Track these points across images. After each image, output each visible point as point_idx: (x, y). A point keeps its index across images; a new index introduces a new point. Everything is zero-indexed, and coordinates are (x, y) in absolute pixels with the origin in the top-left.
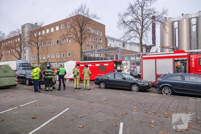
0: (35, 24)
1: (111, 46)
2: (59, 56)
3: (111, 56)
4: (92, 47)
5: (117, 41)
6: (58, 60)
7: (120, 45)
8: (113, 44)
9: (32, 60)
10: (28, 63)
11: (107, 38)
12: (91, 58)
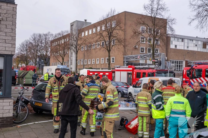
0: (84, 21)
1: (178, 48)
2: (103, 60)
3: (178, 62)
4: (142, 50)
5: (190, 40)
6: (102, 66)
7: (196, 45)
8: (181, 46)
9: (78, 64)
10: (67, 68)
11: (170, 37)
12: (139, 64)
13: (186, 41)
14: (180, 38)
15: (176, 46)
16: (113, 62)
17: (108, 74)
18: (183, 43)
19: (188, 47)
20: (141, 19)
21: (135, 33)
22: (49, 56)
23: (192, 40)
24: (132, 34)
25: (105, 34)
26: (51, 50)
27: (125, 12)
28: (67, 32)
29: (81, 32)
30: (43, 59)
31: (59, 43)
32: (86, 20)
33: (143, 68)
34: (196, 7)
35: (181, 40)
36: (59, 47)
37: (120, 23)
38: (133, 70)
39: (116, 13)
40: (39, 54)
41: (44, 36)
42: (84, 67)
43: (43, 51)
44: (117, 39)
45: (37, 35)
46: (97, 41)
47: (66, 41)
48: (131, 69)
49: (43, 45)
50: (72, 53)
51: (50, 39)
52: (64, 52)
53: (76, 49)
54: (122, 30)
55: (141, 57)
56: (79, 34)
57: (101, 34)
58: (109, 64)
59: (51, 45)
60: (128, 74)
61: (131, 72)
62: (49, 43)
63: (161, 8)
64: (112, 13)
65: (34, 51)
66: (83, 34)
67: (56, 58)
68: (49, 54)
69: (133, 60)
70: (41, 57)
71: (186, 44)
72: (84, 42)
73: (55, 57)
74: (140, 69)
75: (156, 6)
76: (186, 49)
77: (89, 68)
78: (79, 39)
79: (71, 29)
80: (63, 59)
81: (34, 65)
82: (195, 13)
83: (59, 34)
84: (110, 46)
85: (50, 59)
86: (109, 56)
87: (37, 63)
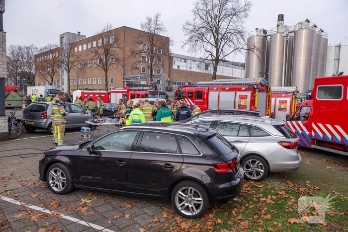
0: (77, 33)
1: (181, 68)
2: (101, 80)
3: (180, 83)
4: (144, 70)
5: (193, 61)
6: (100, 86)
7: (199, 67)
8: (184, 66)
9: (71, 84)
10: (58, 89)
11: (172, 57)
12: (140, 86)
13: (189, 61)
14: (183, 59)
15: (179, 67)
16: (112, 82)
17: (104, 95)
18: (186, 64)
19: (190, 68)
20: (138, 38)
21: (133, 53)
22: (34, 74)
23: (195, 61)
24: (130, 53)
25: (101, 51)
26: (36, 67)
27: (124, 27)
28: (56, 46)
29: (74, 47)
30: (25, 78)
31: (47, 58)
32: (79, 32)
33: (139, 90)
34: (188, 31)
35: (184, 61)
36: (46, 64)
37: (117, 41)
38: (128, 92)
39: (113, 28)
40: (20, 70)
41: (25, 49)
42: (78, 87)
43: (25, 67)
44: (115, 58)
45: (15, 48)
46: (92, 59)
47: (55, 56)
48: (126, 90)
49: (25, 61)
50: (63, 72)
51: (34, 54)
52: (53, 69)
53: (68, 67)
54: (120, 48)
55: (141, 77)
56: (70, 50)
57: (96, 52)
58: (106, 85)
59: (36, 61)
60: (124, 95)
61: (126, 94)
62: (33, 58)
63: (158, 29)
64: (109, 28)
65: (13, 67)
66: (76, 49)
67: (43, 77)
68: (33, 71)
69: (134, 80)
70: (23, 75)
71: (189, 65)
72: (78, 59)
73: (41, 75)
74: (135, 90)
75: (153, 26)
76: (189, 69)
77: (84, 90)
78: (71, 55)
79: (61, 43)
80: (52, 79)
81: (13, 85)
82: (188, 37)
83: (46, 48)
84: (106, 65)
85: (35, 78)
86: (106, 77)
87: (17, 82)
